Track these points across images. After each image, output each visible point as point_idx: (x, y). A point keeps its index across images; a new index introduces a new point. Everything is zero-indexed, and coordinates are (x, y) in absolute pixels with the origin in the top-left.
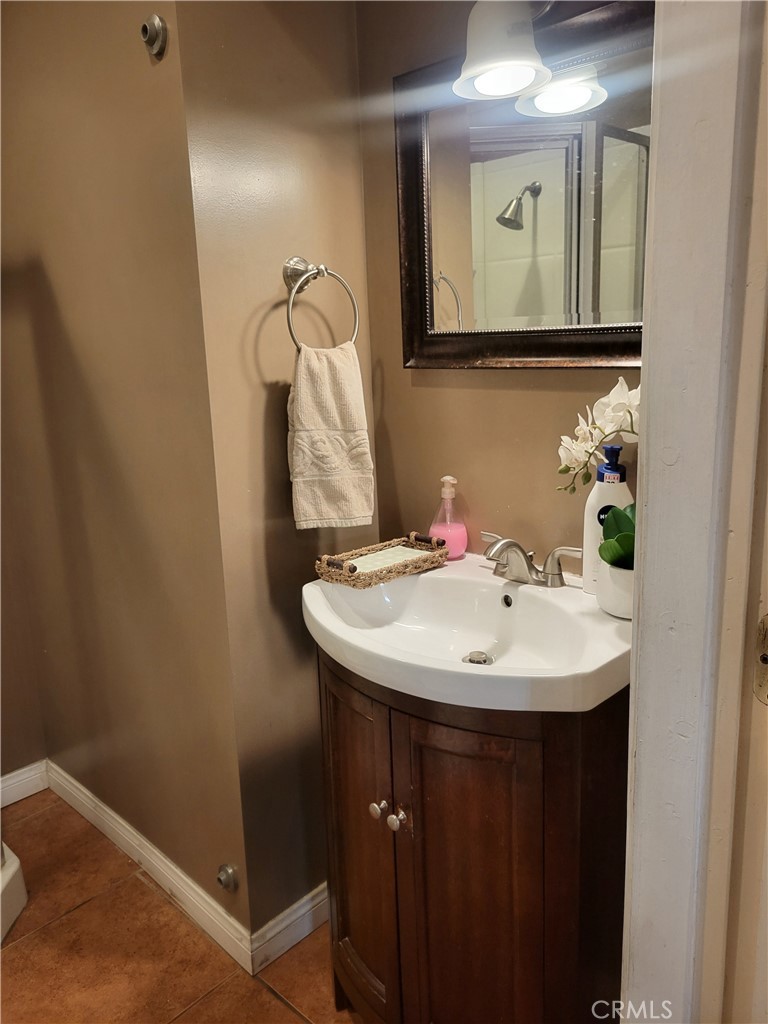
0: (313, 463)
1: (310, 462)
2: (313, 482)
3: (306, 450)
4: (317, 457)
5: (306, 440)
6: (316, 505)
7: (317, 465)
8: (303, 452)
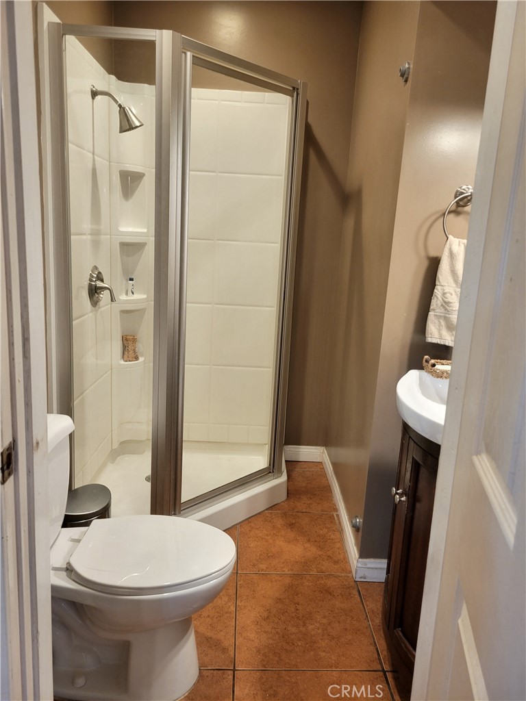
0: (442, 305)
1: (440, 304)
2: (441, 316)
3: (439, 297)
4: (445, 302)
5: (440, 290)
6: (439, 330)
7: (444, 307)
8: (437, 298)
